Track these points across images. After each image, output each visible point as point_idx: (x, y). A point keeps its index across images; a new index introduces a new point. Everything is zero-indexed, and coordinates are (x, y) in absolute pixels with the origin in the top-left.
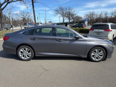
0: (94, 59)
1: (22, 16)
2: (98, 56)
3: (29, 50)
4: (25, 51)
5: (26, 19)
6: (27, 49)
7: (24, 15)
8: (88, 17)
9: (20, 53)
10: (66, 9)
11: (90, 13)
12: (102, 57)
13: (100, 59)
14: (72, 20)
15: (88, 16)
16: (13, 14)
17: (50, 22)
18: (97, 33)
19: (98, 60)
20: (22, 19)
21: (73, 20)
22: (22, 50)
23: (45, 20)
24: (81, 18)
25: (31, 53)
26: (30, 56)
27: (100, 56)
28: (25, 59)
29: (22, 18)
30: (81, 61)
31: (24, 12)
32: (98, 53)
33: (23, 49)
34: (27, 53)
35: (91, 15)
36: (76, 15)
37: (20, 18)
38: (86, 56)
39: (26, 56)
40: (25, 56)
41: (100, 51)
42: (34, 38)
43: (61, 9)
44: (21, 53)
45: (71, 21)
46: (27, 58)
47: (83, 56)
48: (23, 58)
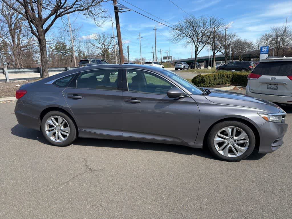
0: (221, 152)
1: (100, 46)
2: (233, 145)
3: (65, 121)
4: (57, 124)
5: (110, 51)
6: (60, 120)
7: (104, 44)
8: (269, 41)
9: (47, 128)
10: (204, 24)
11: (277, 30)
12: (244, 149)
13: (238, 155)
14: (223, 51)
15: (270, 39)
16: (80, 42)
17: (165, 58)
18: (269, 86)
19: (234, 156)
20: (100, 51)
21: (226, 50)
22: (50, 122)
23: (154, 53)
24: (249, 45)
25: (68, 128)
26: (68, 135)
27: (238, 144)
28: (58, 141)
29: (100, 49)
30: (188, 156)
31: (106, 36)
32: (232, 138)
33: (53, 119)
34: (62, 128)
35: (277, 36)
36: (235, 39)
37: (94, 49)
38: (200, 144)
39: (60, 134)
40: (56, 134)
41: (238, 133)
42: (75, 95)
43: (192, 24)
44: (50, 128)
45: (218, 54)
46: (61, 139)
47: (192, 143)
48: (52, 138)
